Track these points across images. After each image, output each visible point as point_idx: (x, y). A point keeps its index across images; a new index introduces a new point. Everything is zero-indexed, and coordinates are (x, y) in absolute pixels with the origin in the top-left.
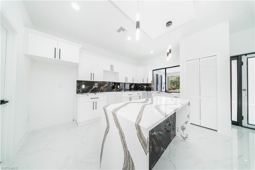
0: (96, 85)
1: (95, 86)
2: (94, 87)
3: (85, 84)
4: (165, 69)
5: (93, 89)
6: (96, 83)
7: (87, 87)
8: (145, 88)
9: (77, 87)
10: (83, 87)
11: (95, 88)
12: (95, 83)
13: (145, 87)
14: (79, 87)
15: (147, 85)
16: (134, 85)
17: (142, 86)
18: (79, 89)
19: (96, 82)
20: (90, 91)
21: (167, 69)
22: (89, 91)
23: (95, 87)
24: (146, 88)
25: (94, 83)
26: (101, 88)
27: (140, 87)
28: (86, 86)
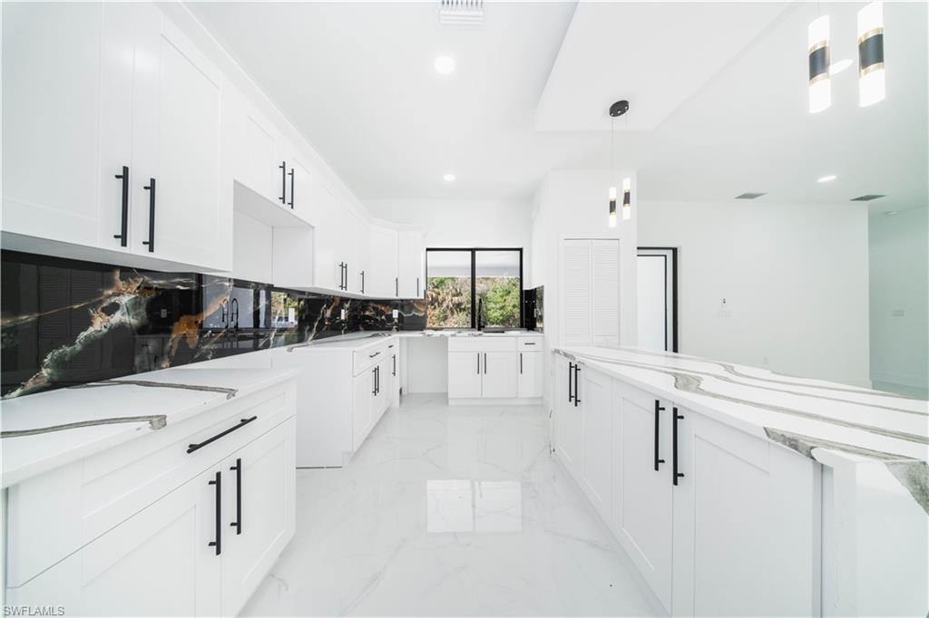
4: (470, 252)
5: (91, 343)
6: (120, 284)
8: (393, 320)
12: (110, 284)
13: (395, 314)
15: (403, 305)
20: (45, 372)
21: (477, 252)
22: (38, 366)
24: (398, 319)
27: (367, 313)
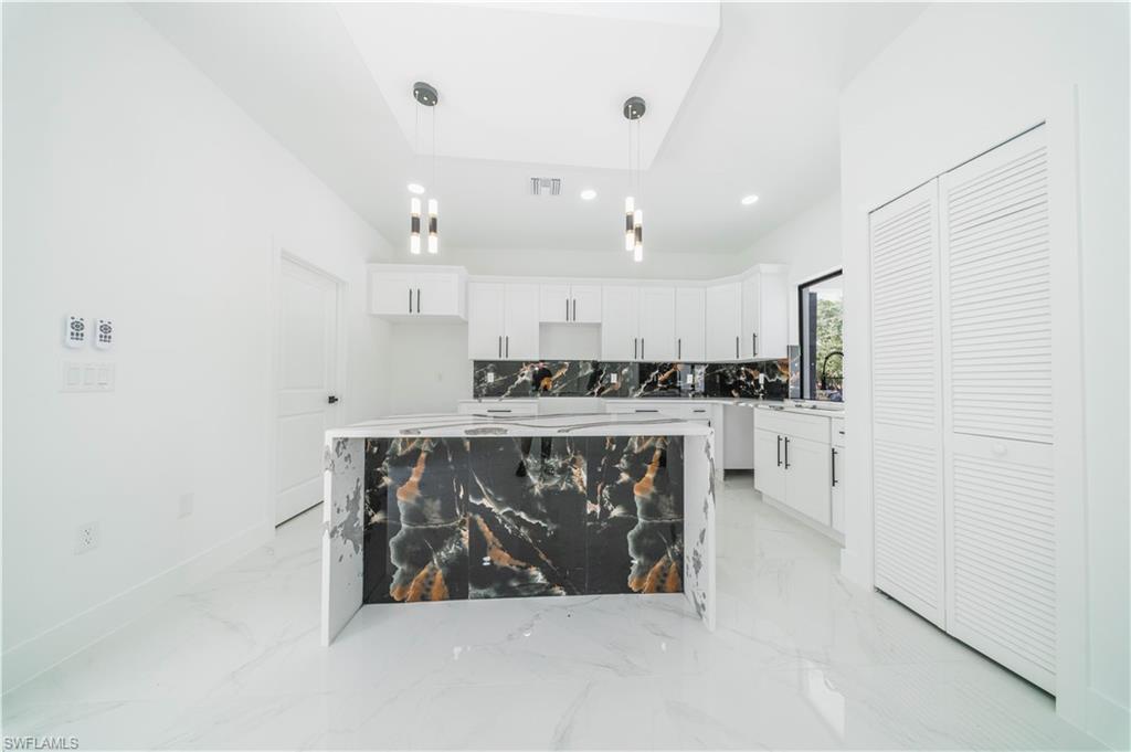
0: (526, 372)
1: (523, 375)
2: (520, 380)
3: (494, 371)
7: (501, 378)
9: (475, 378)
10: (490, 378)
11: (525, 381)
14: (479, 379)
16: (703, 369)
17: (750, 378)
18: (479, 383)
19: (527, 363)
23: (524, 378)
25: (518, 365)
26: (544, 382)
28: (497, 376)
